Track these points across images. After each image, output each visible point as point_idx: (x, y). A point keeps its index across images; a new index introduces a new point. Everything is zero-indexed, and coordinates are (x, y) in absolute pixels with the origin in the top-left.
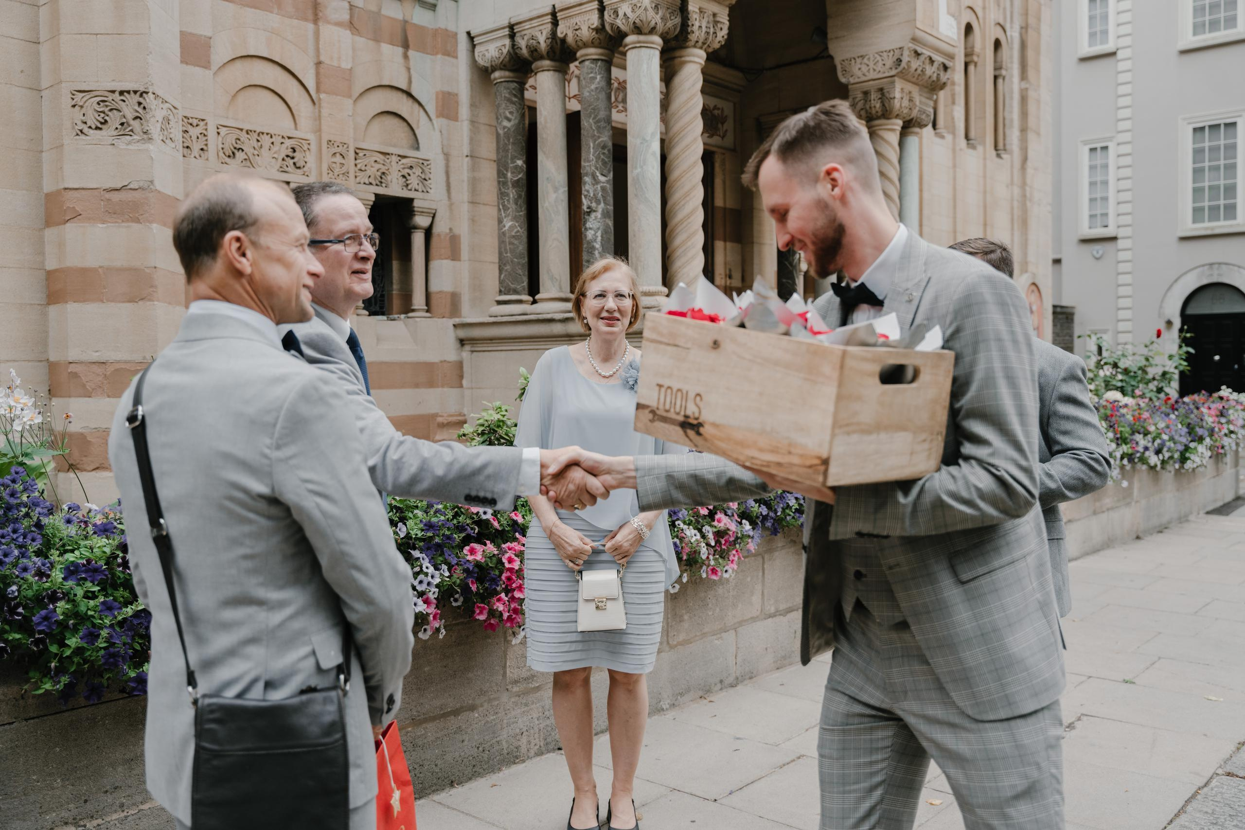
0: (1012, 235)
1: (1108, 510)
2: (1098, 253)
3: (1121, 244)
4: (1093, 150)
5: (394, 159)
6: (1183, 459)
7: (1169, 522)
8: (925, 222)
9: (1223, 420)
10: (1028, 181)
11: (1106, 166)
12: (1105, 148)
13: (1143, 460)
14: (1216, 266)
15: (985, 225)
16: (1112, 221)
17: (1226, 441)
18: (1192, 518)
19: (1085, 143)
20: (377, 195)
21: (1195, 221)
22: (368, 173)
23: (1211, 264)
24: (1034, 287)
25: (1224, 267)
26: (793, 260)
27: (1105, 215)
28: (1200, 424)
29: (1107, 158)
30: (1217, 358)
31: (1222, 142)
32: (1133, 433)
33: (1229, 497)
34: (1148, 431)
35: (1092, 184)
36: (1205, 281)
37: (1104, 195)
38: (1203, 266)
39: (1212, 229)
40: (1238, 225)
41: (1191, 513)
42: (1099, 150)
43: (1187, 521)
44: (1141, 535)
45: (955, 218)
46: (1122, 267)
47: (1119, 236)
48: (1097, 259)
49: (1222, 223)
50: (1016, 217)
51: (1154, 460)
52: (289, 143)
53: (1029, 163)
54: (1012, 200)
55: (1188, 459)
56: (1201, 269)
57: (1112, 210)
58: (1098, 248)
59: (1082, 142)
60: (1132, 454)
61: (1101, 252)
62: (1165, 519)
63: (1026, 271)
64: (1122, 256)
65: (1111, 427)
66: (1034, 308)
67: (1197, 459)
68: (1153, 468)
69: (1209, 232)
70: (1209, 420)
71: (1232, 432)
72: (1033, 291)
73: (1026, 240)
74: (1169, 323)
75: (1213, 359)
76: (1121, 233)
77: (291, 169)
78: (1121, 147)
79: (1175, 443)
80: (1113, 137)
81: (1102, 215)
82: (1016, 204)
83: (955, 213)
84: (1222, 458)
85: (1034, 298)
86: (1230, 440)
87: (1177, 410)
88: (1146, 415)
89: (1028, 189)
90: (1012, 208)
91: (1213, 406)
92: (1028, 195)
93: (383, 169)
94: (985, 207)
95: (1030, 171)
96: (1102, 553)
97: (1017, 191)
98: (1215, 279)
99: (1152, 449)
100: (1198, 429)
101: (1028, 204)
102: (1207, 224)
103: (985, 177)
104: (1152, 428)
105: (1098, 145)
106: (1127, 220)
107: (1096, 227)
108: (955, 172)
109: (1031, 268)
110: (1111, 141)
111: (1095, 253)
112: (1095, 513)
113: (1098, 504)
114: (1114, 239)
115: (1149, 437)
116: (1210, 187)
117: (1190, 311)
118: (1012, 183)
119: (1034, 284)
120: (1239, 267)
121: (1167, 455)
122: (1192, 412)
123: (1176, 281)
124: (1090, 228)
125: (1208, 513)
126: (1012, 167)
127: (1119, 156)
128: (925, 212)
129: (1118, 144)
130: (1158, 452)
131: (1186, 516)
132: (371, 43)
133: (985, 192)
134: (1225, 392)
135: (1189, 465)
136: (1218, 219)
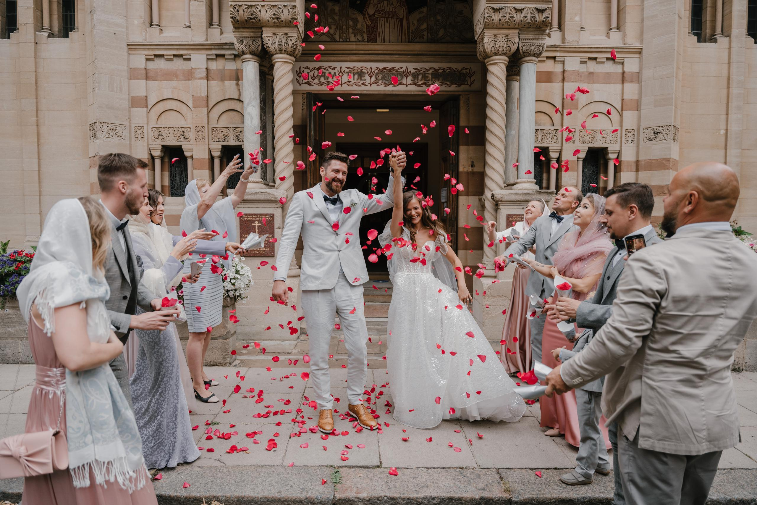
5: (231, 129)
20: (222, 146)
22: (219, 137)
52: (181, 130)
77: (182, 139)
93: (226, 134)
132: (220, 83)
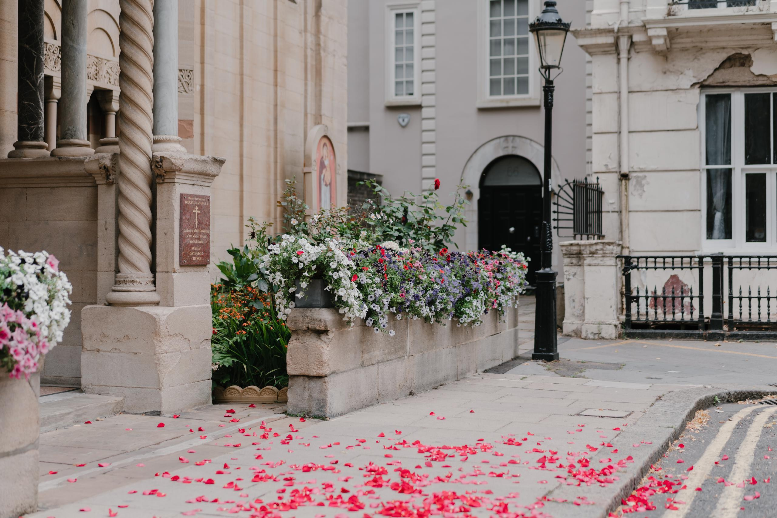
0: (306, 84)
1: (378, 362)
2: (403, 120)
3: (425, 112)
4: (399, 16)
6: (458, 314)
7: (446, 379)
8: (207, 60)
9: (499, 276)
10: (322, 29)
11: (411, 33)
12: (410, 15)
13: (416, 311)
14: (511, 138)
15: (276, 71)
16: (417, 89)
17: (503, 298)
18: (469, 375)
19: (392, 8)
21: (492, 93)
23: (507, 137)
24: (325, 141)
25: (517, 139)
26: (37, 80)
27: (410, 83)
28: (475, 277)
29: (412, 25)
30: (512, 229)
31: (516, 17)
32: (404, 281)
33: (508, 356)
34: (419, 279)
35: (398, 50)
36: (501, 153)
37: (409, 62)
38: (500, 138)
39: (507, 101)
40: (530, 98)
41: (469, 371)
42: (404, 16)
43: (465, 378)
44: (414, 391)
45: (241, 59)
46: (427, 136)
47: (423, 105)
48: (403, 127)
49: (516, 96)
50: (309, 66)
51: (426, 311)
53: (323, 11)
54: (306, 48)
55: (462, 313)
56: (498, 141)
57: (416, 78)
58: (404, 117)
59: (389, 6)
60: (402, 303)
61: (406, 120)
62: (440, 376)
63: (319, 124)
64: (427, 125)
65: (378, 271)
66: (327, 163)
67: (472, 314)
68: (427, 319)
69: (504, 105)
70: (485, 273)
71: (509, 289)
72: (325, 144)
73: (320, 91)
74: (469, 194)
75: (509, 231)
76: (425, 101)
78: (425, 14)
79: (447, 295)
80: (418, 4)
81: (407, 82)
82: (309, 52)
83: (242, 54)
84: (500, 315)
85: (326, 152)
86: (506, 298)
87: (453, 262)
88: (418, 263)
89: (322, 37)
90: (306, 56)
91: (490, 262)
92: (322, 44)
94: (276, 51)
95: (324, 19)
96: (371, 408)
97: (310, 39)
98: (510, 152)
99: (423, 300)
100: (473, 282)
101: (322, 53)
102: (502, 97)
103: (275, 19)
104: (424, 278)
105: (404, 11)
106: (430, 88)
107: (402, 95)
108: (242, 9)
109: (325, 121)
110: (416, 8)
111: (401, 120)
112: (363, 365)
113: (366, 356)
114: (419, 107)
115: (420, 287)
116: (506, 60)
117: (489, 183)
118: (306, 30)
119: (326, 137)
120: (531, 140)
121: (440, 307)
122: (468, 265)
123: (475, 152)
124: (396, 95)
125: (486, 371)
126: (306, 13)
127: (423, 23)
128: (208, 49)
129: (423, 12)
130: (431, 303)
131: (462, 374)
133: (276, 36)
134: (505, 250)
135: (464, 319)
136: (513, 93)
